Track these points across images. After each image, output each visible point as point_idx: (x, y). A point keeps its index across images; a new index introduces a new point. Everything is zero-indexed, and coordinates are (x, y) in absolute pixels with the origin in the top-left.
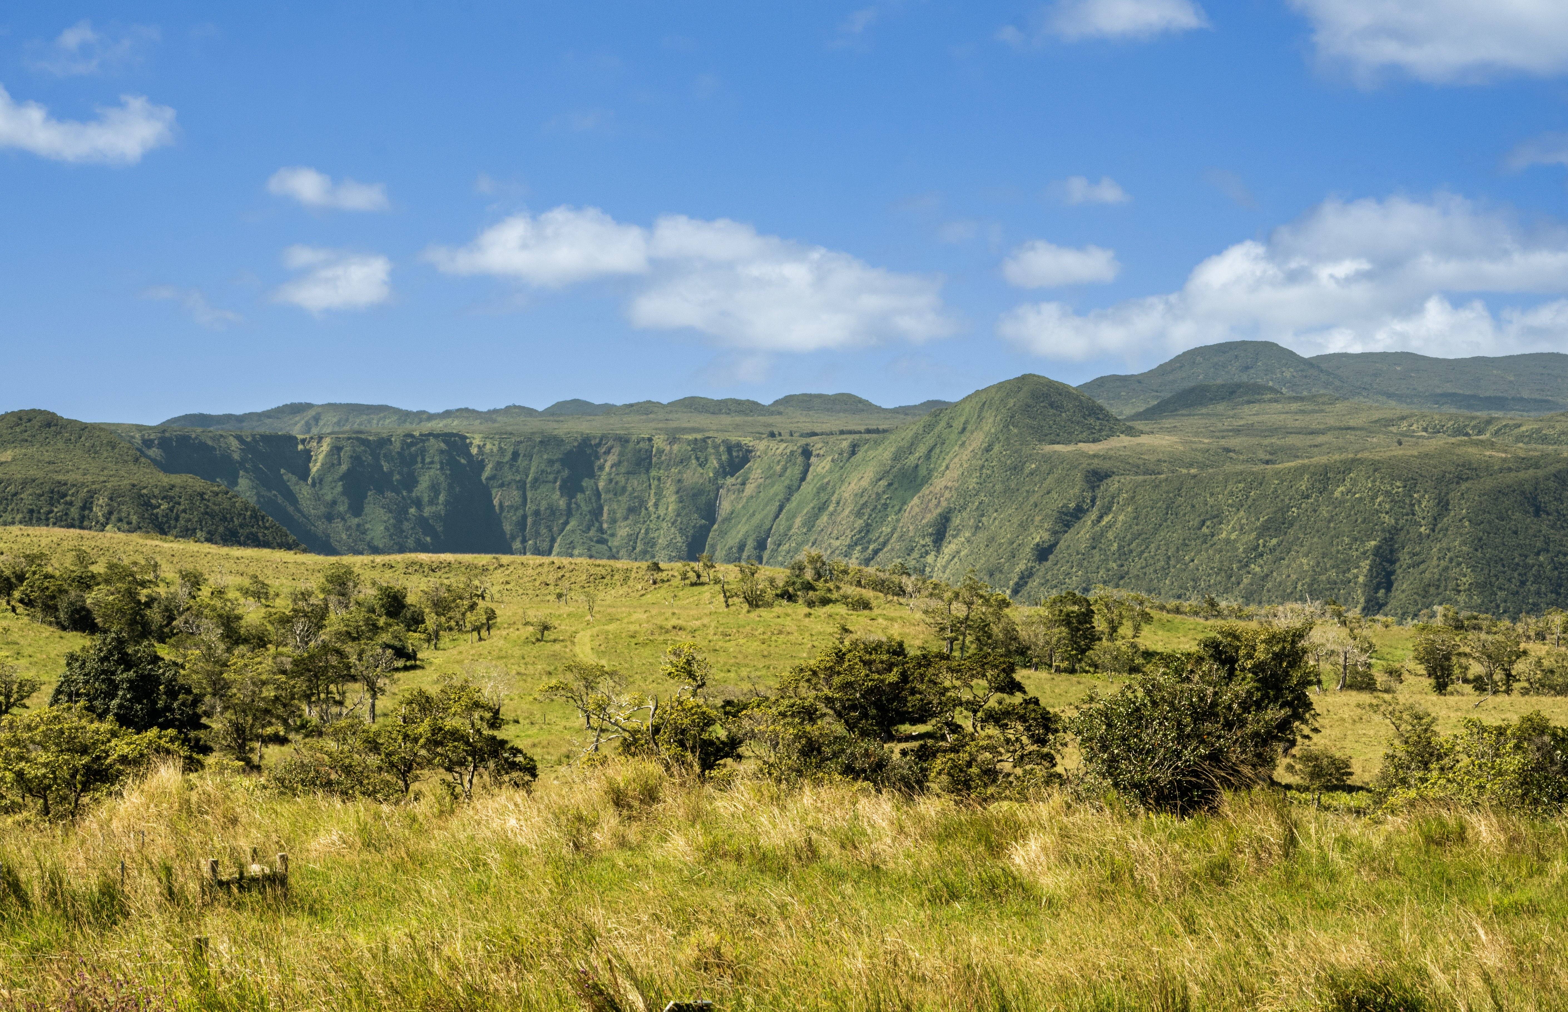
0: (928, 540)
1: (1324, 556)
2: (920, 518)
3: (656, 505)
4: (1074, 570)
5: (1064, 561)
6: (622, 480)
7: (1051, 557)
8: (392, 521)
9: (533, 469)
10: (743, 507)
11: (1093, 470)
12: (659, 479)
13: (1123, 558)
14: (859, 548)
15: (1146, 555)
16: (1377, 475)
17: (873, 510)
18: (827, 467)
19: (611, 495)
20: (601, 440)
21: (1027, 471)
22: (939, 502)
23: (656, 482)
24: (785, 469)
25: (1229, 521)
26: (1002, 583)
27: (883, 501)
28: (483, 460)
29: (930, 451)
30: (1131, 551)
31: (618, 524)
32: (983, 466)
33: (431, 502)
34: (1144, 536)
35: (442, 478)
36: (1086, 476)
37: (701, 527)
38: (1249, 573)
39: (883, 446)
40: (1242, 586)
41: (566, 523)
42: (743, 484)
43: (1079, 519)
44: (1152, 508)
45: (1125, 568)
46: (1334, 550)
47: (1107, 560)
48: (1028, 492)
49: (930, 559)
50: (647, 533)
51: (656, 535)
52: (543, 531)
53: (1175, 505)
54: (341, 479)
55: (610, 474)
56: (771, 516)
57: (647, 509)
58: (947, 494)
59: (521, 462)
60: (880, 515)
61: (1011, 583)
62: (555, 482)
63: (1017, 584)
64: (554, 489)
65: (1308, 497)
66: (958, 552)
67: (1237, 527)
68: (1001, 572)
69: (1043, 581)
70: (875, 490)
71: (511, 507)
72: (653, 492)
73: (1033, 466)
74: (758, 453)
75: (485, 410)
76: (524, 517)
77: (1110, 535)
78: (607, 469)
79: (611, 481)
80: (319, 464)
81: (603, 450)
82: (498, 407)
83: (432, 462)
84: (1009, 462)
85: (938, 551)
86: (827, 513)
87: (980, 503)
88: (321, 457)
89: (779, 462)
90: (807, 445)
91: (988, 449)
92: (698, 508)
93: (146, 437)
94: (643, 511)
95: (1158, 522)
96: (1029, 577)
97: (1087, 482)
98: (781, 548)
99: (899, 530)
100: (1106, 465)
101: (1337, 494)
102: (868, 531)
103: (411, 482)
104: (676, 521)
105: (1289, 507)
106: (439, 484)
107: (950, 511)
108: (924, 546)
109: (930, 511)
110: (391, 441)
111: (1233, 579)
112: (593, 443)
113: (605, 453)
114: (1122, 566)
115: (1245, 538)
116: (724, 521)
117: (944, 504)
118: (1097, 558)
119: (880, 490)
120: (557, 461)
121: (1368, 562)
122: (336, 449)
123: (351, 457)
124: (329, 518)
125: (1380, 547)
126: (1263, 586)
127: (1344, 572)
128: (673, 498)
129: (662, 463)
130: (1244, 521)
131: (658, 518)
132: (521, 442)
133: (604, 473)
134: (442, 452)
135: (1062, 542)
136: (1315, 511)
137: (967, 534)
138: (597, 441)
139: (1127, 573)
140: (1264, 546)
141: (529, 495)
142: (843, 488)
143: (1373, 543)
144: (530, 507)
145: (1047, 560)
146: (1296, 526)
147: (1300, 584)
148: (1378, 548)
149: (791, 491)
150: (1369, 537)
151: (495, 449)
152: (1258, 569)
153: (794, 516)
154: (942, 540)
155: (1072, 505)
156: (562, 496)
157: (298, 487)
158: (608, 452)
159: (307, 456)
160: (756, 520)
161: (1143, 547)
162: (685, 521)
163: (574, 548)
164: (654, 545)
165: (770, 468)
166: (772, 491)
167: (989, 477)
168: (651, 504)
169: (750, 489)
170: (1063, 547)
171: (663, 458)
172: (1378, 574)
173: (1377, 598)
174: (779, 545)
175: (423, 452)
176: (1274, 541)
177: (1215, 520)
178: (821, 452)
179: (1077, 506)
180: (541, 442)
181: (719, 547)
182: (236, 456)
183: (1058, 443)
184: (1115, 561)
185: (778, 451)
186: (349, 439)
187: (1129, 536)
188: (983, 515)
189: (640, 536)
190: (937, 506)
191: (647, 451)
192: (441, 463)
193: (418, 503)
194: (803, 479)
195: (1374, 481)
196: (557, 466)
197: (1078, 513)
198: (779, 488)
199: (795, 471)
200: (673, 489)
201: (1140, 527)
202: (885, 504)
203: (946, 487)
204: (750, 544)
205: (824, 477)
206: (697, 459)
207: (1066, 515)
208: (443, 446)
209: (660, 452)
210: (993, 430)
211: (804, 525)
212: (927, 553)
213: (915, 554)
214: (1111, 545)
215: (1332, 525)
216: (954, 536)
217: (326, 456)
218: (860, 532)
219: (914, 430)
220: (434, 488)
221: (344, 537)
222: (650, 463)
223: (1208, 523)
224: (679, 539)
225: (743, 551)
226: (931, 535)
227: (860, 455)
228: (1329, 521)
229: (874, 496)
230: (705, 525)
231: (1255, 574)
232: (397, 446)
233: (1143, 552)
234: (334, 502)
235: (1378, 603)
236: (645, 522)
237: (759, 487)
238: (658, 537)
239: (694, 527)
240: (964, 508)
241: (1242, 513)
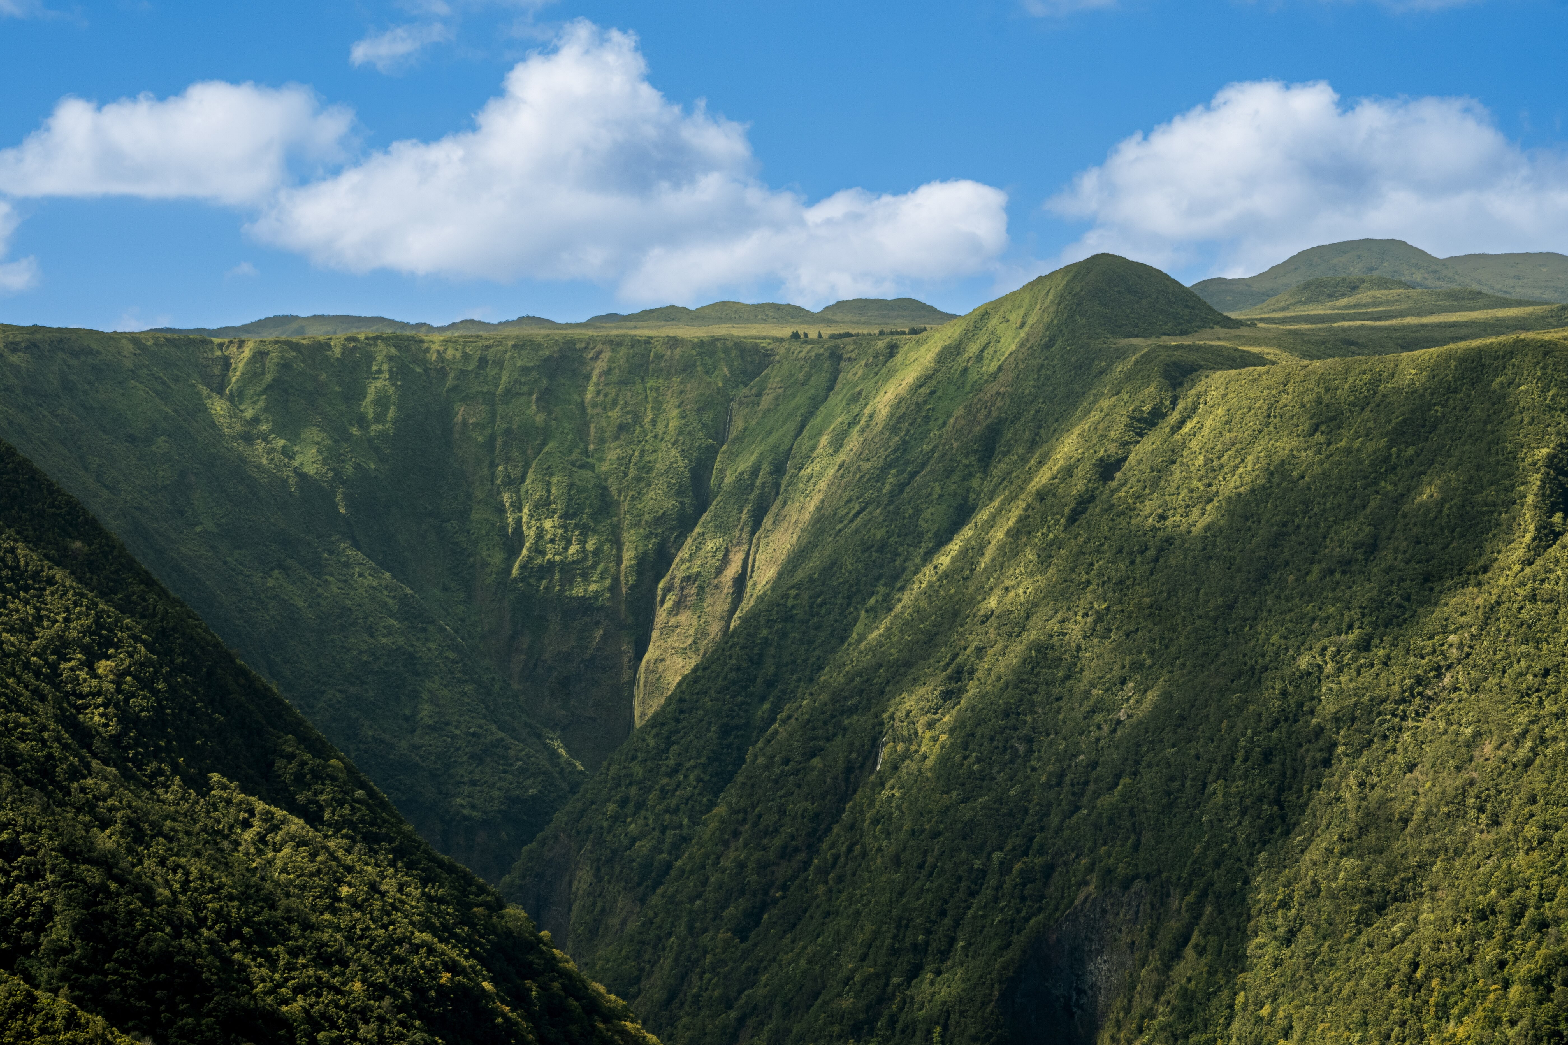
0: (972, 459)
1: (1479, 467)
2: (966, 432)
3: (654, 422)
4: (1147, 491)
5: (1134, 480)
6: (613, 392)
7: (1118, 475)
8: (327, 442)
9: (504, 379)
10: (758, 423)
11: (1174, 363)
12: (657, 389)
13: (1211, 475)
14: (893, 471)
15: (1241, 470)
16: (1550, 360)
17: (911, 425)
18: (860, 373)
19: (599, 410)
20: (588, 343)
21: (1095, 371)
22: (990, 412)
23: (654, 394)
24: (809, 377)
25: (1350, 425)
26: (1055, 510)
27: (924, 414)
28: (443, 368)
29: (982, 351)
30: (1222, 467)
31: (607, 444)
32: (1042, 365)
33: (378, 419)
34: (1239, 446)
35: (391, 390)
36: (1165, 371)
37: (707, 447)
38: (1377, 492)
39: (926, 346)
40: (1368, 510)
41: (544, 444)
42: (759, 395)
43: (1154, 425)
44: (1250, 409)
45: (1214, 489)
46: (1492, 460)
47: (1190, 478)
48: (1095, 395)
49: (975, 483)
50: (641, 456)
51: (652, 458)
52: (515, 454)
53: (1280, 405)
54: (265, 391)
55: (597, 384)
56: (791, 434)
57: (642, 426)
58: (999, 404)
59: (491, 371)
60: (920, 430)
61: (1067, 510)
62: (530, 394)
63: (1074, 510)
64: (529, 402)
65: (1456, 391)
66: (1009, 473)
67: (1362, 431)
68: (1054, 495)
69: (1106, 506)
70: (915, 399)
71: (475, 425)
72: (649, 406)
73: (1103, 364)
74: (777, 358)
75: (496, 322)
76: (492, 438)
77: (1194, 444)
78: (594, 379)
79: (598, 393)
80: (238, 374)
81: (590, 356)
82: (510, 319)
83: (379, 371)
84: (1073, 359)
85: (985, 472)
86: (858, 428)
87: (1038, 411)
88: (241, 365)
89: (802, 367)
90: (836, 347)
91: (1048, 346)
92: (704, 425)
93: (11, 339)
94: (638, 429)
95: (1257, 427)
96: (1089, 502)
97: (1166, 378)
98: (802, 472)
99: (941, 448)
100: (1192, 357)
101: (1495, 385)
102: (905, 450)
103: (353, 394)
104: (676, 441)
105: (1431, 406)
106: (387, 397)
107: (1000, 421)
108: (967, 466)
109: (979, 423)
110: (330, 346)
111: (1357, 501)
112: (578, 346)
113: (592, 359)
114: (1210, 485)
115: (1371, 446)
116: (734, 441)
117: (995, 414)
118: (1177, 475)
119: (920, 400)
120: (533, 368)
121: (1539, 476)
122: (260, 355)
123: (278, 364)
124: (248, 438)
125: (1555, 456)
126: (1397, 511)
127: (1506, 490)
128: (675, 412)
129: (662, 370)
130: (1371, 424)
131: (655, 437)
132: (490, 347)
133: (591, 383)
134: (390, 358)
135: (1131, 457)
136: (1467, 409)
137: (1021, 451)
138: (583, 345)
139: (1217, 494)
140: (1398, 456)
141: (500, 410)
142: (878, 399)
143: (1545, 451)
144: (500, 425)
145: (1113, 479)
146: (1441, 428)
147: (1447, 506)
148: (1551, 458)
149: (816, 403)
150: (1540, 443)
151: (458, 355)
152: (1389, 488)
153: (819, 434)
154: (990, 457)
155: (1147, 408)
156: (539, 411)
157: (210, 401)
158: (596, 358)
159: (226, 364)
160: (772, 440)
161: (1238, 460)
162: (688, 442)
163: (552, 474)
164: (649, 470)
165: (791, 375)
166: (793, 404)
167: (1048, 378)
168: (647, 420)
169: (766, 401)
170: (1133, 463)
171: (663, 364)
172: (1553, 492)
173: (1552, 525)
174: (800, 469)
175: (370, 358)
176: (1411, 450)
177: (1333, 424)
178: (853, 356)
179: (1153, 408)
180: (514, 346)
181: (728, 473)
182: (128, 364)
183: (1137, 336)
184: (1200, 480)
185: (802, 355)
186: (276, 342)
187: (1219, 447)
188: (1040, 427)
189: (634, 460)
190: (987, 417)
191: (643, 355)
192: (390, 371)
193: (362, 421)
194: (830, 388)
195: (1544, 368)
196: (534, 374)
197: (1155, 417)
198: (801, 399)
199: (820, 379)
200: (675, 401)
201: (1233, 435)
202: (926, 417)
203: (998, 393)
204: (766, 468)
205: (855, 385)
206: (704, 365)
207: (1139, 421)
208: (393, 351)
209: (659, 357)
210: (1055, 322)
211: (830, 443)
212: (971, 475)
213: (956, 477)
214: (1196, 458)
215: (1489, 427)
216: (1005, 454)
217: (247, 364)
218: (895, 451)
219: (964, 327)
220: (382, 402)
221: (265, 461)
222: (647, 370)
223: (1323, 428)
224: (680, 463)
225: (757, 476)
226: (976, 452)
227: (899, 358)
228: (1486, 423)
229: (913, 407)
230: (712, 446)
231: (1386, 494)
232: (337, 352)
233: (1236, 467)
234: (256, 420)
235: (1553, 532)
236: (640, 442)
237: (777, 398)
238: (655, 461)
239: (699, 448)
240: (1017, 418)
241: (1367, 413)
